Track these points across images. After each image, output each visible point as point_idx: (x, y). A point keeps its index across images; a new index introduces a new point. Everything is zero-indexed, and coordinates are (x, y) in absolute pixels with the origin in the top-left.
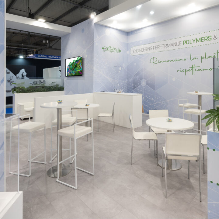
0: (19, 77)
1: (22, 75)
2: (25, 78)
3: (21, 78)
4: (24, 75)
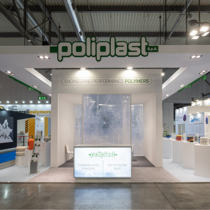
0: (4, 127)
1: (6, 125)
2: (7, 127)
3: (5, 127)
4: (7, 125)
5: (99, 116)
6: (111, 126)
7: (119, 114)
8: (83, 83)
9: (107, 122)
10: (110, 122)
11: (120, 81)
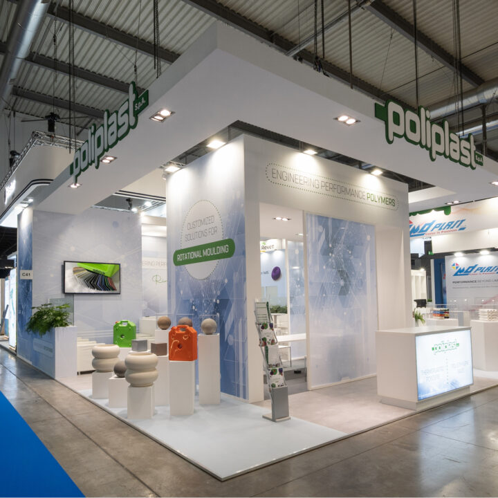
5: (332, 268)
6: (351, 291)
7: (360, 264)
8: (305, 187)
9: (345, 280)
10: (350, 282)
11: (361, 195)
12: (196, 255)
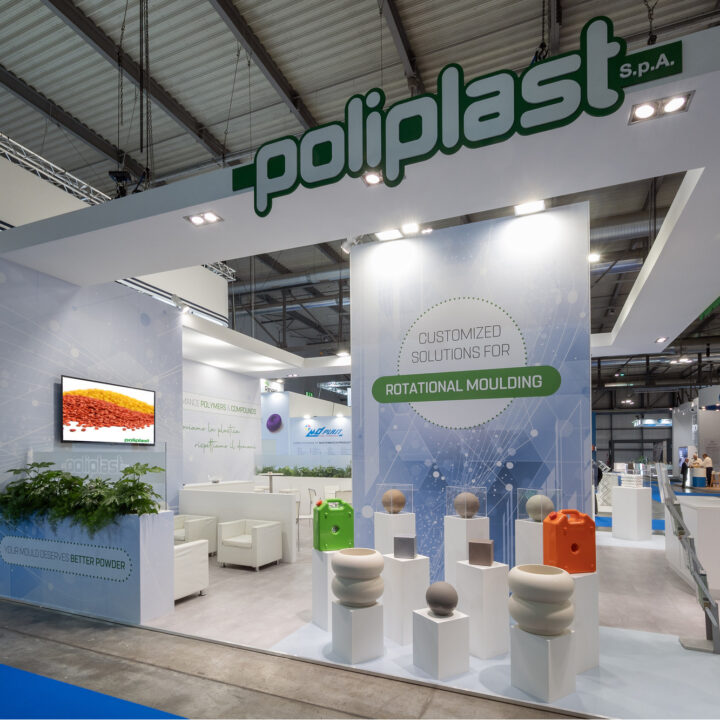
12: (453, 386)
